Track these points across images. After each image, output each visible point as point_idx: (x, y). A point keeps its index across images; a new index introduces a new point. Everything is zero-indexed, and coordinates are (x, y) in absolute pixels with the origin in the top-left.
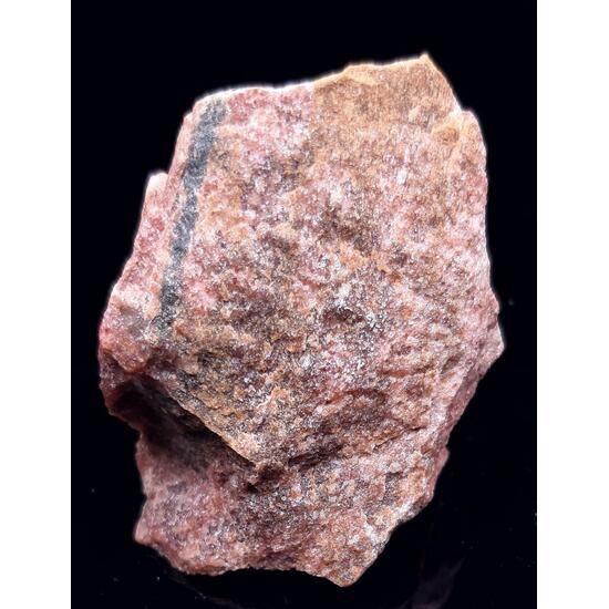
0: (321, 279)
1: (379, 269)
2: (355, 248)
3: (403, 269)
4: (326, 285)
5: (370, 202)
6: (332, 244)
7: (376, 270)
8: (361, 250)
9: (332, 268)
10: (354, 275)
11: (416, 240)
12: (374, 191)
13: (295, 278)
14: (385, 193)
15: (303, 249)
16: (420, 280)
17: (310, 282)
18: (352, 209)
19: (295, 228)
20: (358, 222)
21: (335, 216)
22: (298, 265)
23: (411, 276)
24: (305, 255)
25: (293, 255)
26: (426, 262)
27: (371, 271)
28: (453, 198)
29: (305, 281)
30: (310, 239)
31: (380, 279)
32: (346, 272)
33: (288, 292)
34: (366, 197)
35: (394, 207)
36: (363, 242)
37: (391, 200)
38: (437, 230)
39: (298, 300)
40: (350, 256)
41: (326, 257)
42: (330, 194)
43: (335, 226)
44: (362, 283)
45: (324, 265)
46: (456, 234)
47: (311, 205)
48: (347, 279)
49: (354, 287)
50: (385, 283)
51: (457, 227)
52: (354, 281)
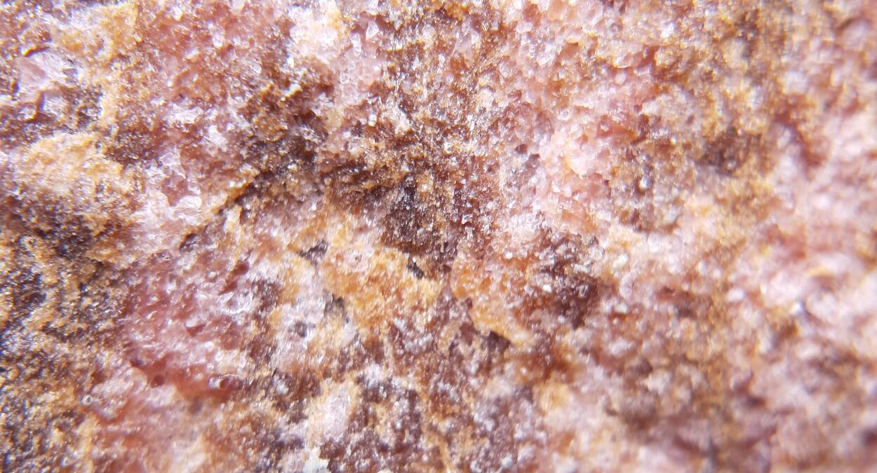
0: (234, 363)
1: (484, 327)
2: (387, 241)
3: (582, 335)
4: (250, 389)
5: (458, 66)
6: (289, 221)
7: (468, 331)
8: (409, 248)
9: (286, 315)
10: (374, 350)
11: (640, 222)
12: (476, 24)
13: (108, 358)
14: (524, 28)
15: (153, 243)
16: (656, 382)
17: (181, 378)
18: (379, 90)
19: (115, 154)
20: (400, 143)
21: (306, 117)
22: (128, 308)
23: (615, 365)
24: (162, 266)
25: (102, 266)
26: (685, 313)
27: (447, 334)
28: (817, 58)
29: (158, 373)
30: (193, 201)
31: (486, 369)
32: (344, 335)
33: (74, 416)
34: (440, 47)
35: (558, 86)
36: (420, 219)
37: (546, 59)
38: (735, 186)
39: (118, 449)
40: (365, 268)
41: (265, 270)
42: (286, 26)
43: (302, 152)
44: (409, 382)
45: (247, 304)
46: (823, 202)
47: (198, 65)
48: (343, 365)
49: (372, 396)
50: (501, 386)
51: (824, 174)
52: (375, 373)
